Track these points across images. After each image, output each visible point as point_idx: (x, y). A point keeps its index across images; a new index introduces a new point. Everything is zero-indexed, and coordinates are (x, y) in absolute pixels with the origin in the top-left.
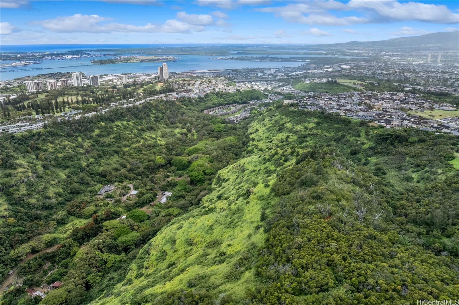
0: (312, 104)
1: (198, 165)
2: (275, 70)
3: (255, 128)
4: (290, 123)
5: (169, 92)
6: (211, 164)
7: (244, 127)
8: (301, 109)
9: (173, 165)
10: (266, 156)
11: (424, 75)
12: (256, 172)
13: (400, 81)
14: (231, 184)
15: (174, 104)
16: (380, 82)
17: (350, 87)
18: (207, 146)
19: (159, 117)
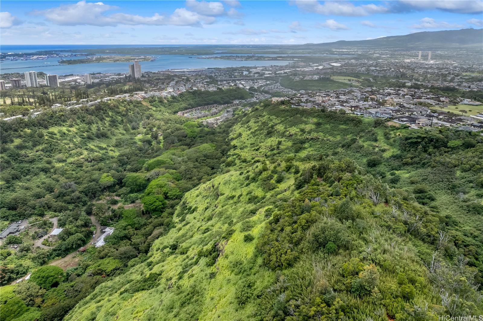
0: (307, 101)
1: (157, 185)
2: (261, 68)
3: (237, 132)
4: (281, 125)
5: (136, 91)
6: (177, 182)
7: (224, 131)
8: (295, 107)
9: (124, 186)
10: (250, 173)
11: (421, 71)
12: (235, 199)
13: (397, 77)
14: (198, 217)
15: (140, 105)
16: (376, 78)
17: (346, 84)
18: (174, 156)
19: (117, 121)
